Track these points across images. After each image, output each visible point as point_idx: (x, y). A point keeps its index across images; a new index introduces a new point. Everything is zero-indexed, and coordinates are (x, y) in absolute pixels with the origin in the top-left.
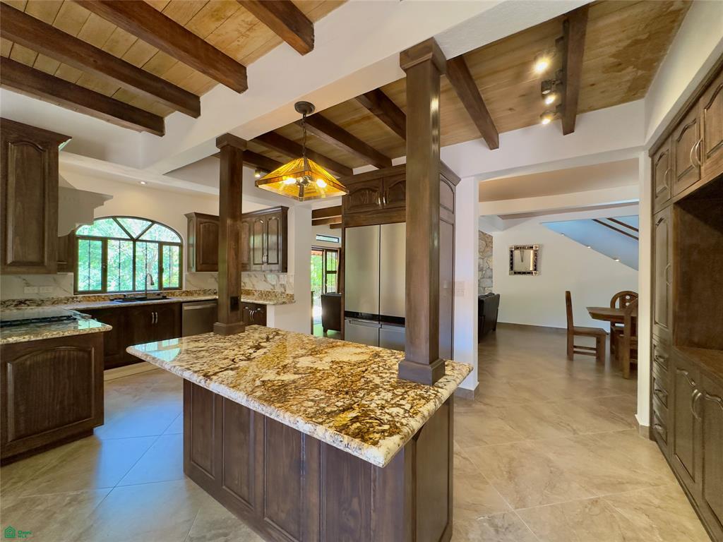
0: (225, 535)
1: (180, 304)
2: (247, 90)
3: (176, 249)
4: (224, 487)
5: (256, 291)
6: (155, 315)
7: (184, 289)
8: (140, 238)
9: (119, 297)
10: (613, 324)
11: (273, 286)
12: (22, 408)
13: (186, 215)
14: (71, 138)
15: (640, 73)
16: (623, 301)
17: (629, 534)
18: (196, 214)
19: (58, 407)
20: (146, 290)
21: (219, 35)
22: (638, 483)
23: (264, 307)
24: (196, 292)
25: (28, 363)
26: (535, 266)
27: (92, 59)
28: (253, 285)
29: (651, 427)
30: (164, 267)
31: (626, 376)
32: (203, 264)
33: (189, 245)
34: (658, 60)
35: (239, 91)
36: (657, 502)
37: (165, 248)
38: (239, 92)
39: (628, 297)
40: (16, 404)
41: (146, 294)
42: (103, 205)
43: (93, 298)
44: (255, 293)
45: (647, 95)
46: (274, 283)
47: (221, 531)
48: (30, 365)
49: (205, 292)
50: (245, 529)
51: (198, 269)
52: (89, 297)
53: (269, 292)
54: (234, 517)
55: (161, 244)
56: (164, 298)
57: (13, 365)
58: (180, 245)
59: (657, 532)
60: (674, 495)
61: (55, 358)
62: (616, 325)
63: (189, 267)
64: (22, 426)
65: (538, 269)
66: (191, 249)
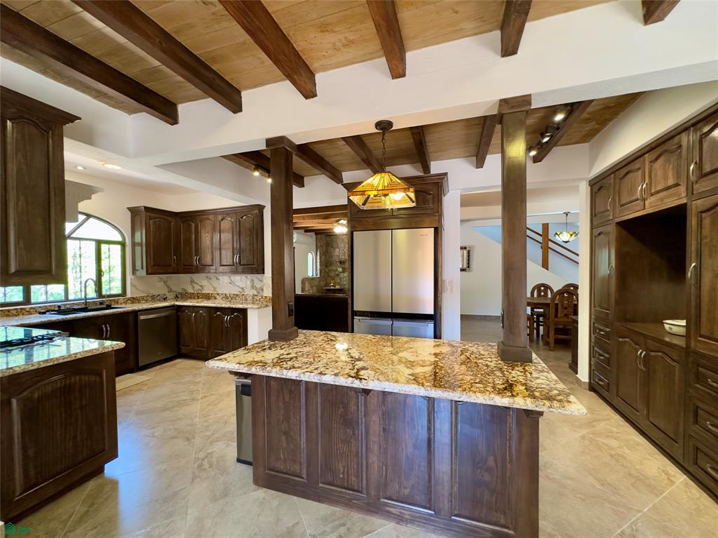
0: (344, 525)
1: (135, 313)
2: (316, 98)
3: (117, 249)
4: (321, 485)
5: (218, 294)
6: (106, 328)
7: (129, 295)
8: (73, 236)
9: (52, 308)
10: (532, 310)
11: (243, 289)
12: (31, 452)
13: (129, 209)
14: (80, 119)
15: (597, 126)
16: (539, 291)
17: (613, 452)
18: (145, 207)
19: (71, 444)
20: (86, 299)
21: (312, 44)
22: (599, 420)
23: (244, 312)
24: (143, 298)
25: (36, 395)
26: (468, 264)
27: (158, 40)
28: (215, 288)
29: (590, 383)
30: (103, 268)
31: (552, 349)
32: (154, 266)
33: (134, 245)
34: (610, 120)
35: (307, 97)
36: (614, 429)
37: (104, 247)
38: (306, 99)
39: (542, 288)
40: (24, 449)
41: (86, 303)
42: (90, 199)
43: (14, 312)
44: (218, 297)
45: (592, 141)
46: (243, 286)
47: (336, 523)
48: (38, 397)
49: (154, 298)
50: (356, 516)
51: (150, 272)
52: (9, 311)
53: (237, 295)
54: (338, 509)
55: (99, 243)
56: (109, 307)
57: (18, 401)
58: (123, 244)
59: (625, 448)
60: (621, 423)
61: (65, 385)
62: (535, 310)
63: (134, 270)
64: (32, 473)
65: (471, 266)
66: (138, 249)
